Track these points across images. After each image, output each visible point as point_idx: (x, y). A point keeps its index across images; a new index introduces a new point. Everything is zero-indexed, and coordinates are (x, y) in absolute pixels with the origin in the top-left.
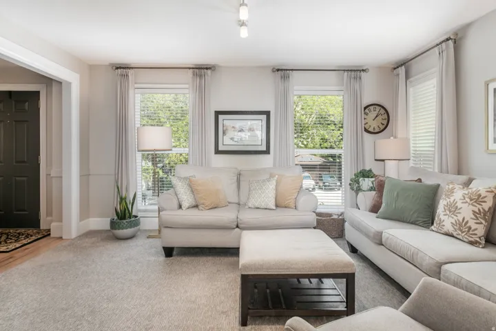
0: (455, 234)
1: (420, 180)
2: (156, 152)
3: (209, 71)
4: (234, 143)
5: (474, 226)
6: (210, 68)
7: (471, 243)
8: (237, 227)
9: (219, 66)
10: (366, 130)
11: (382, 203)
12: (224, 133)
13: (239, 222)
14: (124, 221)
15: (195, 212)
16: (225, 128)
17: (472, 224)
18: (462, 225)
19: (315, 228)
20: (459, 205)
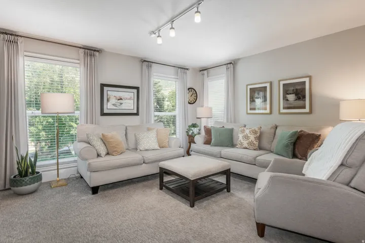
0: (248, 147)
1: (223, 127)
2: (59, 115)
3: (97, 54)
4: (115, 108)
5: (255, 143)
6: (98, 51)
7: (255, 150)
8: (144, 163)
9: (104, 51)
10: (189, 103)
11: (211, 139)
12: (108, 100)
13: (146, 159)
14: (27, 178)
15: (109, 158)
16: (108, 97)
17: (255, 142)
18: (251, 143)
19: (183, 156)
20: (249, 135)
